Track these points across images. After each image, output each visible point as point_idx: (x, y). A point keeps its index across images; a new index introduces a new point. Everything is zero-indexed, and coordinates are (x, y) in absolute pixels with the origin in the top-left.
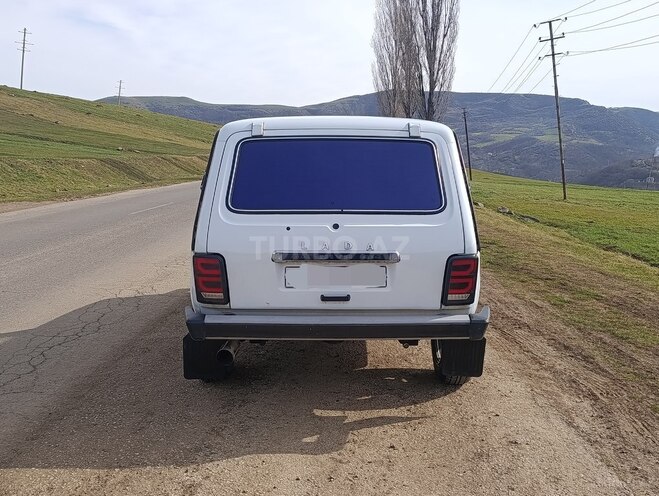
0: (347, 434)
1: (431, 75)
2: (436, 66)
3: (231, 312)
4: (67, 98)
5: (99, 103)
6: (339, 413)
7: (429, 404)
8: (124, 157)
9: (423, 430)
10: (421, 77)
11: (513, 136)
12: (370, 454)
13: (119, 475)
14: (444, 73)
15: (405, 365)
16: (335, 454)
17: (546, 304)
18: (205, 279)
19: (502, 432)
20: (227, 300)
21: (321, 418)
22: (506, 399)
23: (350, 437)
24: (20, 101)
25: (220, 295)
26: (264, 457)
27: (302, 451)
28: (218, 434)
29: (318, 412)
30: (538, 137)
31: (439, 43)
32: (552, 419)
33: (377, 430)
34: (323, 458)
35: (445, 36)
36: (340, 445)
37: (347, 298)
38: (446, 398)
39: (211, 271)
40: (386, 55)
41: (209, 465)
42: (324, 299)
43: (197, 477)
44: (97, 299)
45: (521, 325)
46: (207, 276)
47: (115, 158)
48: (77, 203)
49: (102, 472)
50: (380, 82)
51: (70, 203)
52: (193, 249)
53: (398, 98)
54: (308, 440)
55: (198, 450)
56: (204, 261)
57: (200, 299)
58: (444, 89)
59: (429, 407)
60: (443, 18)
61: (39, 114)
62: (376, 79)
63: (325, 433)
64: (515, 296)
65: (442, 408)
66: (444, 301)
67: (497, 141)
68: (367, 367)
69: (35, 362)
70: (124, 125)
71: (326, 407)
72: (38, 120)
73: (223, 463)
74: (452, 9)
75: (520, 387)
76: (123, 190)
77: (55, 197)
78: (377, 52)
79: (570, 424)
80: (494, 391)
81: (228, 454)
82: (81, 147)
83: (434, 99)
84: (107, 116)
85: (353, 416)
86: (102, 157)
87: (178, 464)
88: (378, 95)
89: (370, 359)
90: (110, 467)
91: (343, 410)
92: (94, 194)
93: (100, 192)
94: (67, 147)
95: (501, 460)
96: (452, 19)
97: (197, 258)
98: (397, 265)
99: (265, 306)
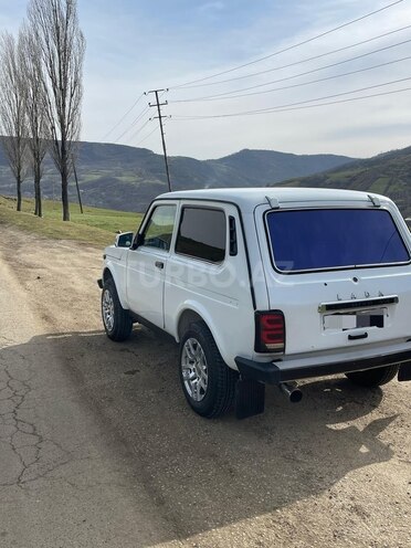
11: (98, 177)
18: (270, 333)
25: (281, 345)
30: (119, 178)
35: (72, 95)
37: (365, 336)
42: (351, 338)
46: (271, 330)
50: (4, 130)
52: (255, 308)
57: (259, 349)
58: (74, 139)
67: (86, 180)
74: (76, 74)
83: (67, 149)
96: (77, 82)
97: (259, 316)
98: (397, 306)
99: (311, 349)
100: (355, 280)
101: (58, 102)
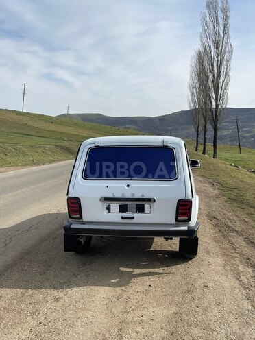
0: (132, 279)
1: (216, 102)
2: (219, 97)
3: (84, 223)
4: (43, 115)
5: (58, 118)
6: (131, 270)
7: (174, 267)
8: (67, 144)
9: (166, 279)
10: (211, 102)
12: (139, 288)
13: (30, 292)
14: (223, 100)
15: (169, 249)
16: (123, 288)
17: (250, 221)
18: (72, 208)
19: (202, 281)
20: (81, 217)
21: (122, 272)
22: (210, 266)
23: (133, 280)
24: (21, 117)
25: (78, 216)
26: (92, 287)
27: (109, 286)
28: (76, 276)
29: (121, 269)
31: (220, 86)
32: (230, 277)
33: (146, 278)
34: (117, 289)
35: (223, 82)
36: (127, 284)
37: (133, 218)
38: (183, 265)
39: (75, 205)
40: (195, 92)
41: (68, 290)
42: (123, 218)
43: (62, 295)
44: (39, 214)
45: (233, 230)
47: (63, 144)
48: (42, 167)
49: (23, 291)
50: (192, 105)
51: (39, 167)
52: (67, 195)
53: (201, 113)
54: (113, 281)
55: (65, 283)
56: (72, 201)
57: (70, 217)
59: (173, 269)
60: (223, 73)
61: (30, 123)
62: (189, 104)
63: (122, 279)
64: (237, 216)
65: (179, 269)
66: (177, 220)
68: (151, 249)
69: (7, 242)
70: (69, 128)
71: (126, 266)
72: (29, 126)
73: (74, 289)
74: (227, 69)
75: (220, 261)
76: (65, 160)
77: (33, 163)
78: (190, 90)
79: (237, 279)
80: (206, 262)
81: (77, 285)
82: (48, 139)
84: (61, 124)
85: (137, 271)
86: (57, 144)
87: (55, 288)
88: (191, 111)
89: (154, 245)
90: (27, 289)
91: (133, 268)
92: (50, 162)
93: (54, 161)
94: (41, 139)
95: (197, 294)
96: (227, 74)
97: (69, 199)
98: (155, 204)
99: (97, 221)
100: (128, 186)
101: (214, 86)
